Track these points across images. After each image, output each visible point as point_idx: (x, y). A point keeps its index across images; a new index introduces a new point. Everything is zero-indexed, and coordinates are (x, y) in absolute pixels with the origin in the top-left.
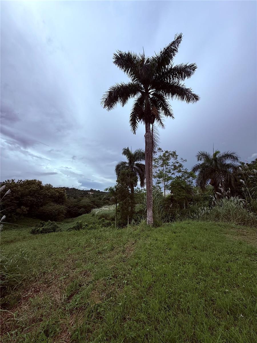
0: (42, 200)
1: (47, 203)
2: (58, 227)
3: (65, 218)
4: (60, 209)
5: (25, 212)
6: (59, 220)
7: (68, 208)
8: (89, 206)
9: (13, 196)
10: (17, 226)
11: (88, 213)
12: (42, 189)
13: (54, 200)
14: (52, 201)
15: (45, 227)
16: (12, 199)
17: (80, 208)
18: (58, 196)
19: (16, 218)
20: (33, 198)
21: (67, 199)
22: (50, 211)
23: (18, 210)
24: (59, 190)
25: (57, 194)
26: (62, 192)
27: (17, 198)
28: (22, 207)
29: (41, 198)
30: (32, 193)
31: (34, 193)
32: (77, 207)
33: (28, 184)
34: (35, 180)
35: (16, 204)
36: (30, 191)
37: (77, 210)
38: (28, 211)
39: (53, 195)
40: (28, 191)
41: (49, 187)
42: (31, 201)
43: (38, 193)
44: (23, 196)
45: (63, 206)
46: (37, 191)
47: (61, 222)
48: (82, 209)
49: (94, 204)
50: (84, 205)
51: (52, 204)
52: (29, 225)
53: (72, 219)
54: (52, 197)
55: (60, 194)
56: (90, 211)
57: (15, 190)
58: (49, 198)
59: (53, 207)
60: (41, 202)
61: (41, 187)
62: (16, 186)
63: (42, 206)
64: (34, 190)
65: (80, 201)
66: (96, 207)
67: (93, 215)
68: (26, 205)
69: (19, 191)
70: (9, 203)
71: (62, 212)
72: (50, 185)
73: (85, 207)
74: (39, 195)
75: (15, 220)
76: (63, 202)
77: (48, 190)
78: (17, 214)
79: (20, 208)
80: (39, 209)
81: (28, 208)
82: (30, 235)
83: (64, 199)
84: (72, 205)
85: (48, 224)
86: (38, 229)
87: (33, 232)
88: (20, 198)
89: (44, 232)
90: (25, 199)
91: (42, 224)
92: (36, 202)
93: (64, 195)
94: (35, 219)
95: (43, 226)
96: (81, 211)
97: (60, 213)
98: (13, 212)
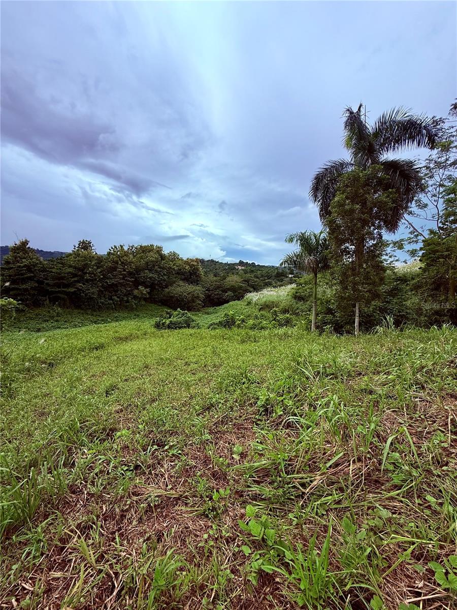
1: (174, 282)
2: (193, 321)
3: (203, 307)
4: (194, 292)
5: (145, 294)
6: (195, 309)
7: (206, 290)
8: (241, 287)
10: (138, 316)
11: (239, 300)
12: (164, 260)
13: (183, 277)
14: (182, 280)
15: (174, 319)
16: (125, 276)
17: (225, 291)
18: (189, 272)
19: (135, 304)
20: (153, 273)
21: (204, 277)
22: (180, 295)
23: (136, 292)
24: (190, 261)
25: (187, 268)
26: (195, 264)
27: (130, 274)
28: (140, 287)
29: (164, 275)
30: (151, 267)
31: (154, 266)
32: (221, 289)
33: (143, 252)
34: (152, 246)
35: (131, 284)
36: (147, 263)
37: (220, 295)
38: (148, 293)
39: (181, 270)
40: (144, 263)
41: (174, 257)
42: (150, 278)
43: (159, 265)
44: (138, 270)
45: (198, 288)
46: (157, 262)
47: (197, 313)
48: (229, 293)
49: (248, 285)
50: (232, 286)
51: (181, 283)
52: (154, 315)
53: (213, 308)
54: (179, 273)
55: (191, 267)
56: (243, 297)
57: (126, 260)
58: (176, 274)
59: (182, 289)
60: (165, 280)
61: (163, 257)
62: (125, 255)
63: (167, 287)
64: (152, 261)
65: (225, 279)
66: (252, 290)
67: (249, 303)
68: (144, 284)
69: (133, 263)
70: (122, 281)
71: (198, 297)
72: (174, 254)
73: (233, 289)
74: (161, 270)
75: (135, 306)
76: (198, 281)
77: (173, 262)
78: (135, 297)
79: (138, 289)
80: (163, 291)
81: (148, 290)
82: (153, 330)
83: (198, 276)
84: (212, 285)
85: (177, 316)
86: (164, 321)
87: (158, 326)
88: (134, 274)
89: (172, 326)
90: (142, 275)
91: (168, 313)
92: (158, 281)
93: (198, 269)
94: (159, 305)
95: (170, 317)
96: (228, 296)
97: (195, 298)
98: (129, 294)
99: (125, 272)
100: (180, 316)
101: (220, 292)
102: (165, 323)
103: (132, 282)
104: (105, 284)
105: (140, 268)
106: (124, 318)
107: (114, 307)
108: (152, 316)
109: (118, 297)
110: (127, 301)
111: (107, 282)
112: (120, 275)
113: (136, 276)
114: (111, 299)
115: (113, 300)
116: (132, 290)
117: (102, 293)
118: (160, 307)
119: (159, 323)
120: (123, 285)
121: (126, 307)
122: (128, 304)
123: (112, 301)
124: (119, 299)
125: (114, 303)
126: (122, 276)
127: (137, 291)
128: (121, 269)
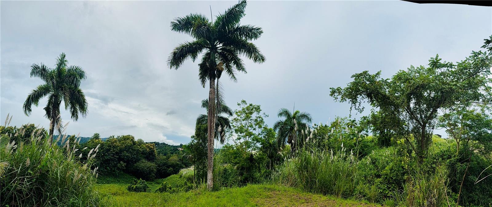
0: (135, 156)
1: (140, 159)
2: (148, 187)
3: (156, 178)
4: (151, 167)
5: (123, 167)
6: (150, 179)
7: (158, 166)
8: (178, 164)
9: (114, 151)
10: (119, 181)
11: (176, 174)
12: (135, 145)
13: (145, 156)
14: (145, 158)
15: (138, 185)
16: (114, 154)
17: (168, 167)
18: (149, 152)
19: (118, 173)
20: (128, 153)
21: (157, 156)
22: (143, 169)
23: (119, 165)
24: (149, 146)
25: (148, 150)
26: (152, 147)
27: (117, 153)
29: (135, 154)
31: (129, 149)
32: (166, 165)
33: (124, 139)
34: (129, 135)
35: (117, 159)
36: (126, 147)
37: (166, 170)
38: (125, 166)
39: (144, 151)
40: (124, 146)
41: (141, 143)
42: (127, 156)
45: (153, 164)
46: (131, 146)
47: (152, 182)
48: (171, 168)
49: (182, 163)
50: (172, 164)
51: (144, 161)
52: (128, 182)
53: (161, 179)
54: (143, 153)
55: (150, 150)
56: (178, 171)
57: (115, 145)
58: (141, 154)
59: (145, 164)
60: (134, 158)
61: (134, 143)
62: (115, 142)
63: (135, 162)
64: (128, 146)
65: (169, 158)
66: (184, 166)
67: (181, 176)
68: (123, 160)
69: (118, 146)
70: (112, 158)
71: (153, 171)
72: (141, 140)
73: (173, 166)
74: (133, 151)
76: (154, 159)
77: (139, 146)
78: (118, 169)
79: (120, 163)
80: (134, 165)
81: (125, 164)
82: (127, 191)
83: (154, 156)
84: (161, 163)
85: (140, 183)
86: (133, 186)
87: (130, 189)
88: (119, 154)
89: (137, 190)
90: (123, 154)
91: (135, 181)
92: (131, 158)
93: (154, 151)
94: (131, 175)
95: (136, 184)
96: (170, 170)
97: (151, 171)
98: (115, 166)
99: (114, 152)
100: (141, 183)
101: (166, 168)
102: (133, 187)
104: (104, 159)
105: (122, 150)
106: (112, 182)
107: (107, 174)
108: (127, 182)
109: (110, 168)
110: (114, 171)
112: (111, 154)
113: (120, 154)
114: (106, 169)
116: (117, 164)
117: (102, 165)
118: (131, 177)
119: (130, 187)
120: (112, 160)
121: (113, 175)
122: (114, 173)
123: (106, 170)
125: (107, 171)
126: (112, 155)
128: (112, 150)
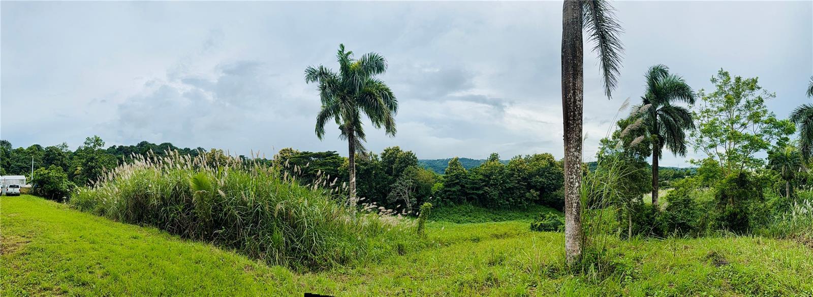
5: (535, 197)
9: (519, 176)
10: (528, 216)
12: (554, 166)
19: (527, 205)
20: (543, 178)
27: (524, 179)
28: (531, 191)
29: (553, 179)
30: (541, 173)
31: (544, 172)
33: (537, 159)
34: (546, 154)
38: (538, 195)
40: (537, 169)
42: (540, 182)
43: (548, 171)
44: (531, 175)
46: (547, 168)
57: (521, 168)
60: (553, 184)
61: (552, 164)
62: (521, 164)
63: (554, 190)
64: (542, 168)
68: (535, 187)
69: (526, 170)
70: (517, 185)
74: (550, 175)
75: (526, 207)
78: (527, 200)
79: (530, 192)
80: (552, 194)
81: (538, 193)
88: (528, 179)
90: (534, 179)
92: (547, 185)
98: (523, 196)
103: (525, 186)
104: (504, 188)
106: (516, 218)
107: (510, 207)
109: (513, 199)
110: (521, 203)
111: (505, 186)
112: (515, 180)
113: (529, 180)
115: (509, 201)
116: (525, 193)
117: (502, 195)
120: (517, 189)
121: (519, 208)
122: (521, 205)
124: (513, 201)
125: (510, 204)
126: (517, 181)
127: (528, 193)
